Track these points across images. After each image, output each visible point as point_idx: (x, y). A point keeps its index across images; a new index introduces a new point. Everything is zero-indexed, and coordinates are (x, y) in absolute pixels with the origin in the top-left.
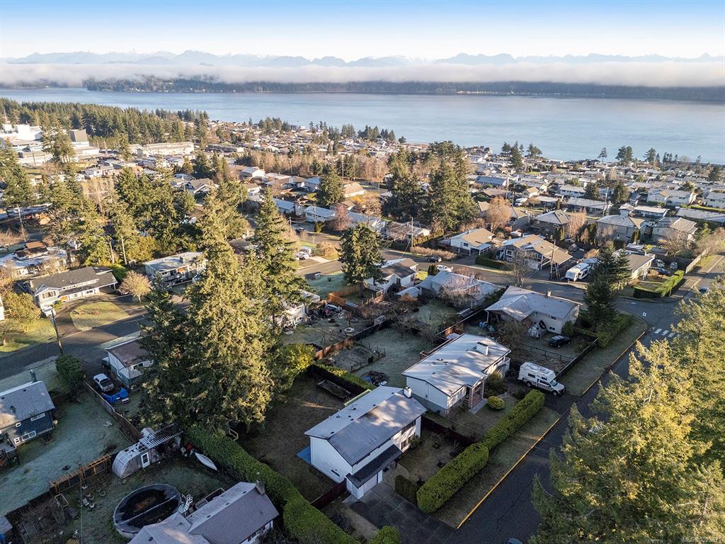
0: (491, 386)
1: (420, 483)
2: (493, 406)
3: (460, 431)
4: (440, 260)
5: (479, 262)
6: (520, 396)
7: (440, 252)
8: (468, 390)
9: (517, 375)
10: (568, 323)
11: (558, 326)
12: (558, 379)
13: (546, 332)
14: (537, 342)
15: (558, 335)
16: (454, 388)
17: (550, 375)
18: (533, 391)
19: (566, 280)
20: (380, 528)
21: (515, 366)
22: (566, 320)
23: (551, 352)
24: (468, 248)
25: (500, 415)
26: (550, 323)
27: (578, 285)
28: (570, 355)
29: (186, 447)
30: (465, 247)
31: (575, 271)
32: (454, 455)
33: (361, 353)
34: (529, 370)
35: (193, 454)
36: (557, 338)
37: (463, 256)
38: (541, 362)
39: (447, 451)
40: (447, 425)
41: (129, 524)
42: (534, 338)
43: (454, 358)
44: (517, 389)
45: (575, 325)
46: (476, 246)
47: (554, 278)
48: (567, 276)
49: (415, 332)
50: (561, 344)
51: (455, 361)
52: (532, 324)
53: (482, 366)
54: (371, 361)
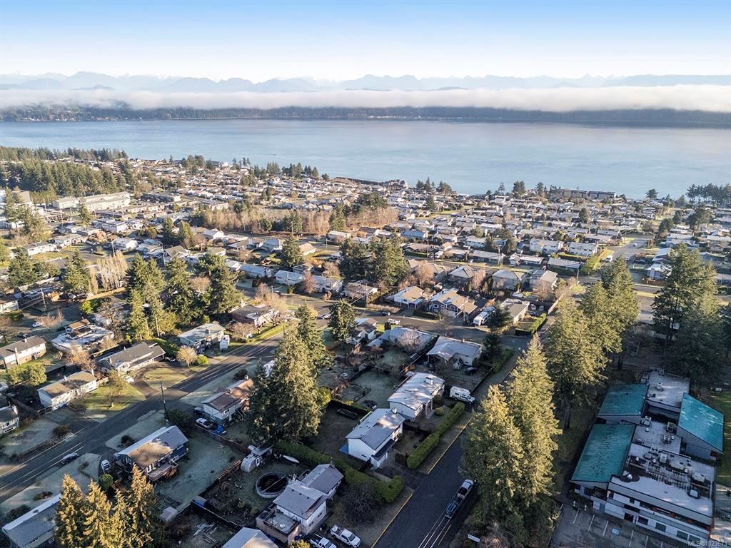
0: (436, 402)
1: (407, 456)
2: (438, 413)
3: (422, 428)
4: (389, 314)
5: (416, 314)
6: (452, 406)
7: (387, 307)
8: (424, 406)
9: (449, 394)
10: (475, 359)
11: (470, 361)
12: (472, 394)
13: (464, 366)
14: (458, 372)
15: (470, 366)
16: (417, 405)
17: (467, 392)
18: (458, 403)
19: (473, 325)
20: (392, 478)
21: (447, 389)
22: (474, 357)
23: (467, 378)
24: (407, 303)
25: (442, 418)
26: (465, 359)
27: (481, 329)
28: (477, 379)
29: (276, 453)
30: (405, 303)
31: (479, 319)
32: (421, 441)
33: (356, 389)
34: (456, 391)
35: (282, 456)
36: (470, 369)
37: (404, 309)
38: (462, 386)
39: (417, 440)
40: (415, 426)
41: (267, 491)
42: (456, 370)
43: (415, 388)
44: (450, 403)
45: (480, 359)
46: (412, 301)
47: (466, 324)
48: (474, 322)
49: (387, 373)
50: (473, 372)
51: (416, 390)
52: (455, 361)
53: (431, 391)
54: (364, 394)
